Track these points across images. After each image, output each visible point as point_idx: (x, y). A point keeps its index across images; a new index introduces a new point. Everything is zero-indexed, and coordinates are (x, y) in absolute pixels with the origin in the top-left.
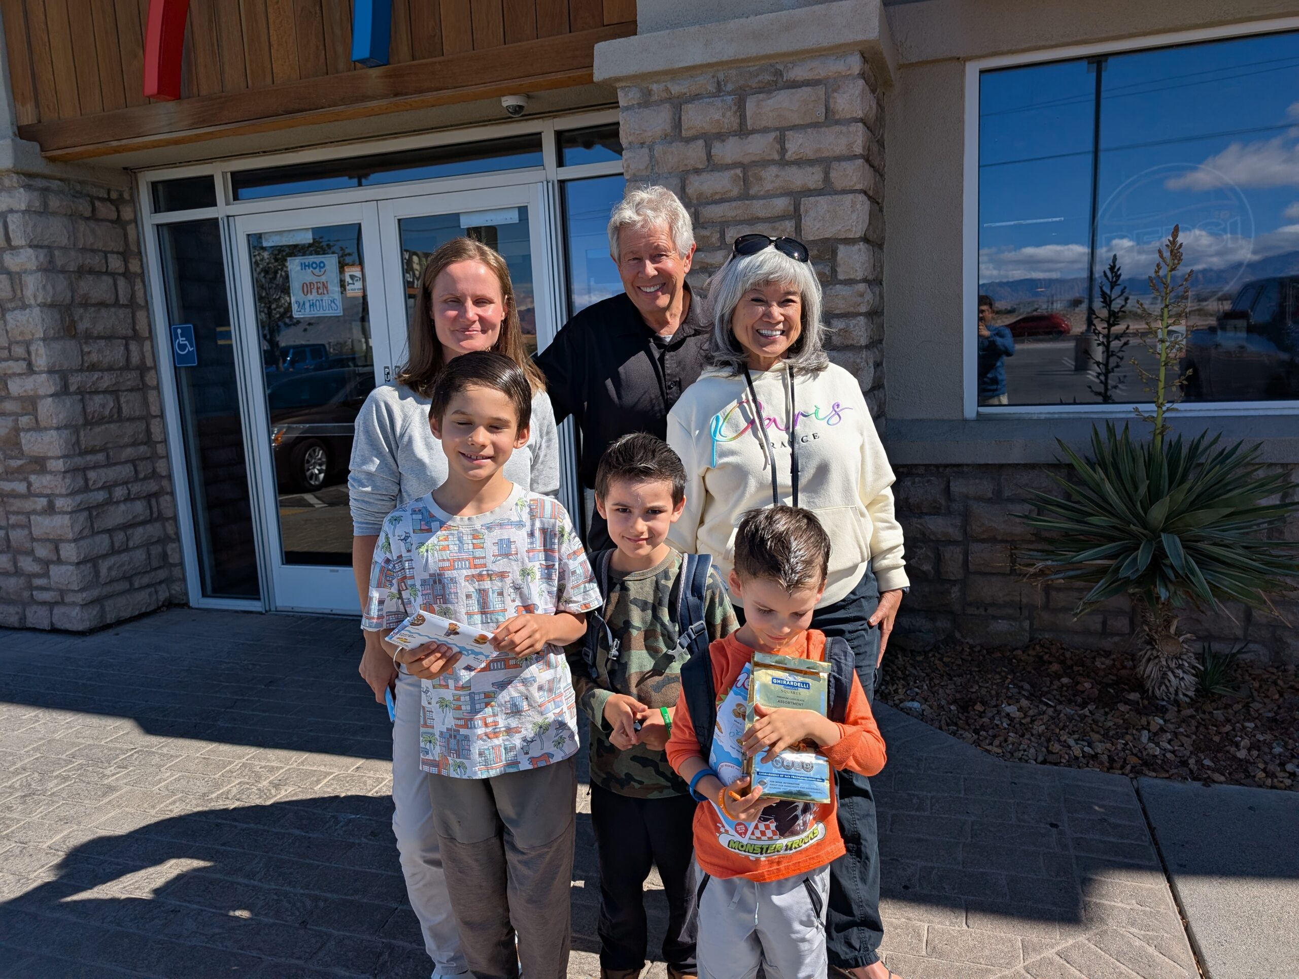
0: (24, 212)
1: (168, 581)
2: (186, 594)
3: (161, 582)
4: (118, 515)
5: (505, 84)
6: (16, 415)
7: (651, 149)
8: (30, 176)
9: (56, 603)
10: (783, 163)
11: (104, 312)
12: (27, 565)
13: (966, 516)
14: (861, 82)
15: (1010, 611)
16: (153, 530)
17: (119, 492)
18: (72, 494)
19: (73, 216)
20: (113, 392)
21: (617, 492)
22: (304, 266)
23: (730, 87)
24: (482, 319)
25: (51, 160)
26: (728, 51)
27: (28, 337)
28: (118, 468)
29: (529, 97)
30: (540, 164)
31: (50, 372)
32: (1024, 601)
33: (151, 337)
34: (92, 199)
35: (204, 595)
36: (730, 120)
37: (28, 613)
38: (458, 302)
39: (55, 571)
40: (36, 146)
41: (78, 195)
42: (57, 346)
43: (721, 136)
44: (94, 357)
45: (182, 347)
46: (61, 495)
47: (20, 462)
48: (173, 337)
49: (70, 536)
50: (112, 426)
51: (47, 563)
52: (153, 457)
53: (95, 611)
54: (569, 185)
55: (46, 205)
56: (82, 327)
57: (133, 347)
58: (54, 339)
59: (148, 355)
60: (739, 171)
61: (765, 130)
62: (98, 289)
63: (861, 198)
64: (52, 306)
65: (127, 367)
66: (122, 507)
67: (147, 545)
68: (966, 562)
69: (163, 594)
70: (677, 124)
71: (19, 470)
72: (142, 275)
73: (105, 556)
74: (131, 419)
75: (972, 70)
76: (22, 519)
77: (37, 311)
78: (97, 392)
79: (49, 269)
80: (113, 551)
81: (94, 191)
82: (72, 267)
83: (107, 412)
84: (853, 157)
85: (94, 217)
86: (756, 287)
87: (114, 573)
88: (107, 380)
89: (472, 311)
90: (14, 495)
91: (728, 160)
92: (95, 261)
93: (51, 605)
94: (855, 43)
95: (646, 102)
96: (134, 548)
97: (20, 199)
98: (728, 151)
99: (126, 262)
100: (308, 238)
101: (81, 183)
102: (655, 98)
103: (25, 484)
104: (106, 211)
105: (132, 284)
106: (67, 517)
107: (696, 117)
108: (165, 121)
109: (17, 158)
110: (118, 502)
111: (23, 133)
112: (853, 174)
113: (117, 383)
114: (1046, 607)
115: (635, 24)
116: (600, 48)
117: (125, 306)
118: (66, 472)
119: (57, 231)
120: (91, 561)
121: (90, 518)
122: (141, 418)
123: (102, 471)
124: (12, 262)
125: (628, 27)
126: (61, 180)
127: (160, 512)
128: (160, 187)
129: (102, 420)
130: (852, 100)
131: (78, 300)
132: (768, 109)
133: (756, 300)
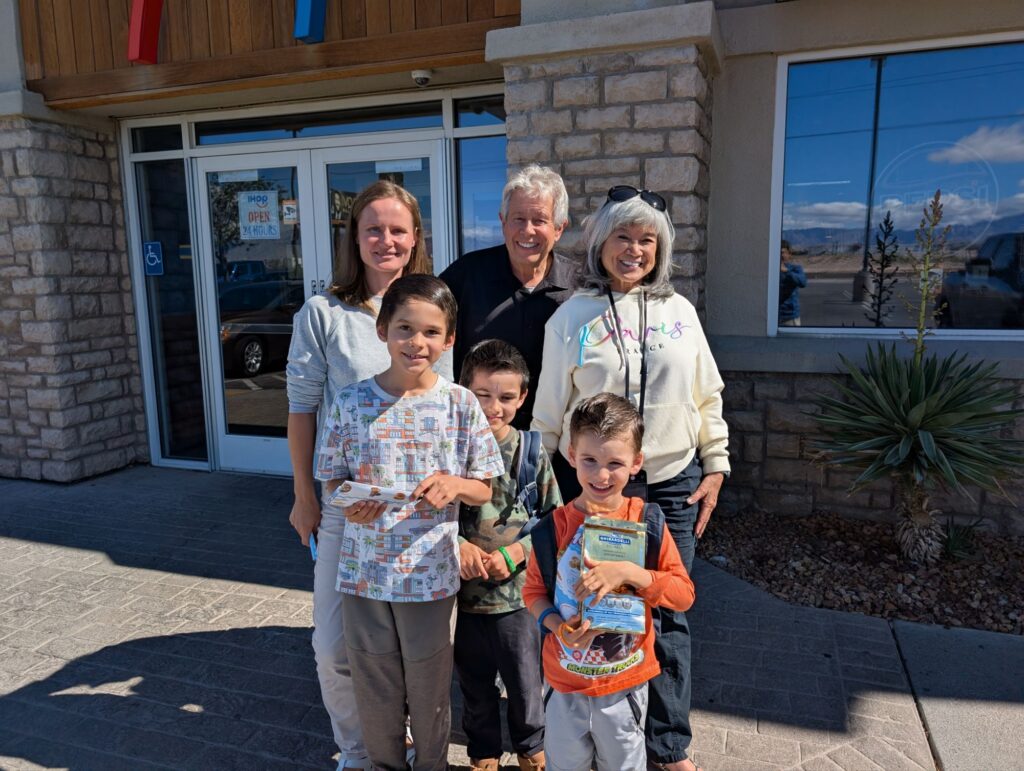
0: (29, 149)
1: (135, 444)
2: (149, 455)
3: (129, 445)
4: (96, 391)
5: (415, 60)
6: (19, 309)
7: (529, 116)
8: (35, 120)
9: (45, 459)
10: (632, 130)
11: (90, 230)
12: (24, 428)
13: (766, 413)
14: (696, 69)
15: (798, 488)
16: (125, 404)
17: (98, 373)
18: (61, 373)
19: (68, 153)
20: (96, 293)
21: (481, 380)
22: (251, 199)
23: (592, 69)
24: (397, 245)
25: (53, 108)
26: (592, 41)
27: (30, 248)
28: (98, 354)
29: (433, 72)
30: (441, 125)
31: (47, 276)
32: (809, 480)
33: (128, 251)
34: (84, 141)
35: (164, 456)
36: (592, 96)
37: (23, 467)
38: (378, 230)
39: (46, 434)
40: (40, 97)
41: (72, 137)
42: (53, 256)
43: (584, 108)
44: (82, 266)
45: (152, 260)
46: (52, 374)
47: (20, 347)
48: (144, 251)
49: (59, 406)
50: (94, 321)
51: (39, 428)
52: (126, 346)
53: (76, 466)
54: (463, 142)
55: (47, 144)
56: (73, 241)
57: (113, 258)
58: (50, 250)
59: (125, 265)
60: (597, 136)
61: (619, 104)
62: (87, 212)
63: (693, 160)
64: (49, 224)
65: (108, 274)
66: (101, 385)
67: (119, 415)
68: (765, 448)
69: (131, 455)
70: (550, 97)
71: (19, 353)
72: (122, 202)
73: (85, 423)
74: (109, 316)
75: (782, 63)
76: (21, 392)
77: (37, 228)
78: (83, 293)
79: (48, 194)
80: (92, 420)
81: (86, 134)
82: (66, 193)
83: (90, 310)
84: (687, 128)
85: (85, 155)
86: (623, 227)
87: (92, 437)
88: (91, 284)
89: (390, 238)
90: (15, 373)
91: (589, 127)
92: (84, 190)
93: (42, 461)
94: (693, 38)
95: (526, 78)
96: (109, 418)
97: (27, 138)
98: (589, 119)
99: (109, 191)
100: (255, 177)
101: (75, 127)
102: (533, 75)
103: (23, 364)
104: (94, 150)
105: (114, 209)
106: (56, 391)
107: (565, 93)
108: (144, 80)
109: (25, 106)
110: (97, 381)
111: (31, 86)
112: (686, 141)
113: (99, 287)
114: (826, 486)
115: (518, 15)
116: (491, 35)
117: (107, 226)
118: (57, 356)
119: (55, 165)
120: (74, 427)
121: (75, 393)
122: (117, 315)
123: (85, 356)
124: (19, 188)
125: (513, 19)
126: (59, 124)
127: (130, 390)
128: (138, 133)
129: (86, 316)
130: (688, 83)
131: (70, 219)
132: (622, 87)
133: (622, 237)
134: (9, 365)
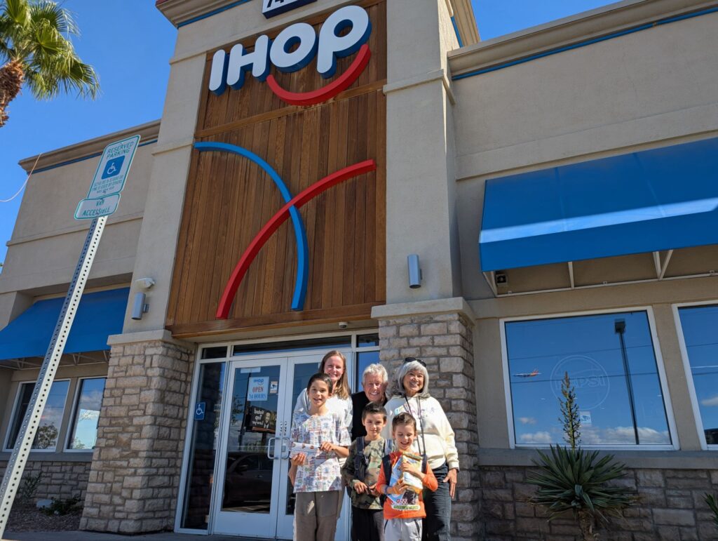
0: (160, 355)
1: (168, 517)
2: (174, 525)
3: (165, 518)
4: (158, 481)
5: (341, 318)
6: (133, 432)
7: (389, 340)
8: (165, 342)
9: (124, 519)
10: (433, 346)
11: (175, 395)
12: (117, 500)
13: (513, 490)
14: (458, 322)
15: (536, 535)
16: (168, 491)
17: (161, 471)
18: (145, 467)
19: (175, 358)
20: (170, 427)
21: (368, 417)
22: (255, 381)
23: (415, 322)
24: (337, 372)
25: (174, 337)
26: (415, 311)
27: (147, 401)
28: (163, 460)
29: (348, 323)
30: (350, 346)
31: (152, 415)
32: (541, 530)
33: (188, 407)
34: (182, 352)
35: (181, 527)
36: (415, 332)
37: (109, 524)
38: (332, 366)
39: (128, 503)
40: (170, 333)
41: (178, 350)
42: (157, 405)
43: (413, 337)
44: (167, 412)
45: (199, 412)
46: (141, 468)
47: (128, 453)
48: (196, 407)
49: (140, 486)
50: (166, 441)
51: (125, 499)
52: (176, 458)
53: (138, 524)
54: (360, 354)
55: (167, 353)
56: (167, 399)
57: (181, 410)
58: (157, 402)
59: (185, 414)
60: (418, 349)
61: (427, 336)
62: (175, 385)
63: (460, 359)
64: (159, 390)
65: (176, 418)
66: (161, 478)
67: (165, 497)
68: (515, 511)
69: (164, 524)
70: (398, 332)
71: (126, 456)
72: (191, 383)
73: (149, 499)
74: (173, 440)
75: (502, 322)
76: (121, 478)
77: (154, 391)
78: (164, 426)
79: (162, 376)
80: (152, 498)
81: (183, 350)
82: (169, 377)
83: (165, 435)
84: (457, 345)
85: (180, 359)
86: (412, 370)
87: (150, 507)
88: (169, 422)
89: (335, 369)
90: (121, 467)
91: (415, 344)
92: (177, 375)
93: (121, 520)
94: (457, 310)
95: (388, 325)
96: (159, 498)
97: (160, 350)
98: (415, 341)
99: (187, 376)
100: (258, 370)
101: (180, 346)
102: (391, 324)
103: (127, 463)
104: (185, 357)
105: (187, 385)
106: (141, 477)
107: (404, 331)
108: (220, 325)
109: (164, 336)
110: (159, 475)
111: (167, 328)
112: (456, 351)
113: (172, 424)
114: (551, 533)
115: (385, 301)
116: (373, 308)
117: (182, 394)
118: (146, 457)
119: (168, 362)
120: (143, 499)
121: (148, 480)
122: (176, 440)
123: (158, 460)
124: (150, 372)
125: (383, 302)
126: (174, 345)
127: (173, 484)
128: (205, 351)
129: (163, 438)
130: (456, 327)
131: (168, 389)
132: (428, 329)
133: (411, 374)
134: (119, 463)
